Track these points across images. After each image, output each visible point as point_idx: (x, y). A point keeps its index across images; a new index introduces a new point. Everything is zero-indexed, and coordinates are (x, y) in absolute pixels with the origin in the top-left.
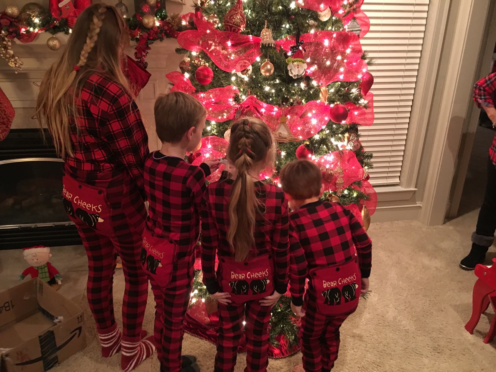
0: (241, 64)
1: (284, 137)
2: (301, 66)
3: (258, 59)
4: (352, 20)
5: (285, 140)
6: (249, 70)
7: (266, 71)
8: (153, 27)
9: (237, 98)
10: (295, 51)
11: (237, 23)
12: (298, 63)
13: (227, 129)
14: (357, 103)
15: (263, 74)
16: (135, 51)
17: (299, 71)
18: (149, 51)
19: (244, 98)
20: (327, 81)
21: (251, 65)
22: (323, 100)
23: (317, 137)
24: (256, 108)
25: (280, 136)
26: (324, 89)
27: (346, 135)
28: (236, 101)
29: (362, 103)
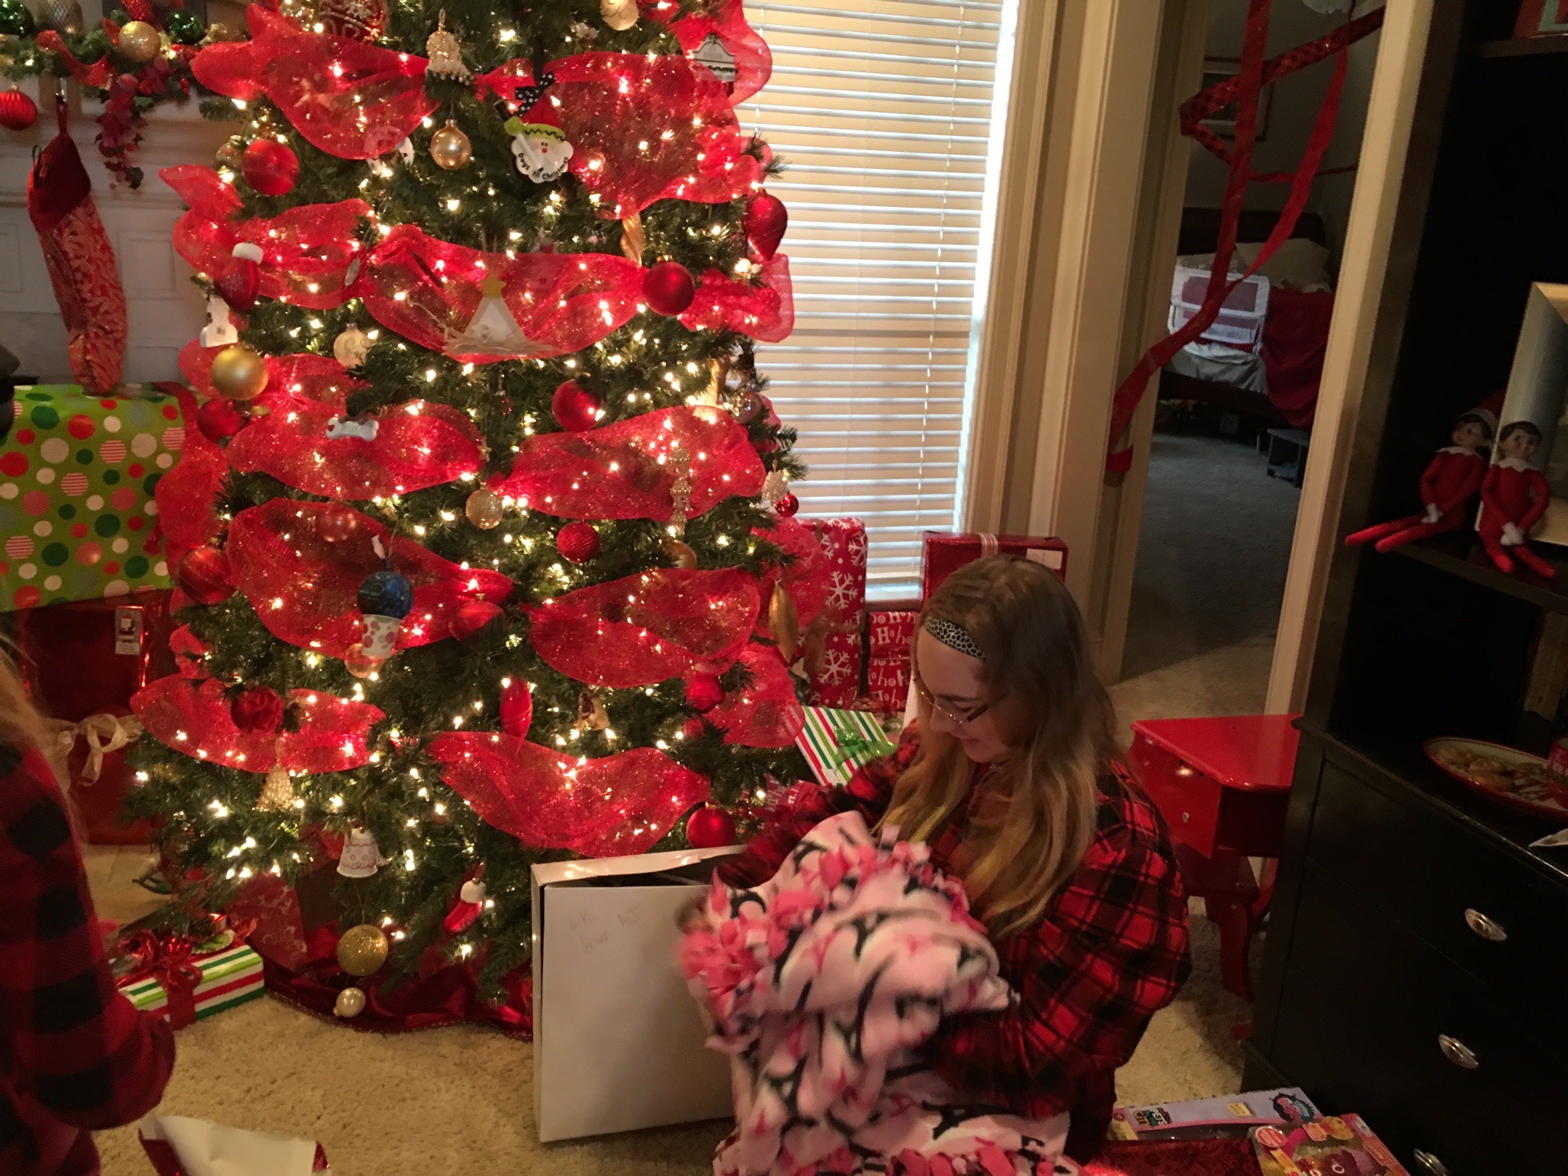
0: (379, 137)
1: (496, 338)
2: (553, 148)
3: (427, 122)
4: (708, 40)
5: (501, 348)
6: (406, 155)
7: (447, 154)
8: (153, 59)
9: (365, 231)
10: (531, 100)
11: (356, 11)
12: (544, 139)
13: (342, 330)
14: (727, 271)
15: (440, 161)
16: (97, 130)
17: (550, 163)
18: (143, 132)
19: (385, 230)
20: (640, 201)
21: (408, 140)
22: (630, 254)
23: (616, 360)
24: (418, 259)
25: (485, 336)
26: (631, 223)
27: (715, 370)
28: (360, 238)
29: (746, 271)
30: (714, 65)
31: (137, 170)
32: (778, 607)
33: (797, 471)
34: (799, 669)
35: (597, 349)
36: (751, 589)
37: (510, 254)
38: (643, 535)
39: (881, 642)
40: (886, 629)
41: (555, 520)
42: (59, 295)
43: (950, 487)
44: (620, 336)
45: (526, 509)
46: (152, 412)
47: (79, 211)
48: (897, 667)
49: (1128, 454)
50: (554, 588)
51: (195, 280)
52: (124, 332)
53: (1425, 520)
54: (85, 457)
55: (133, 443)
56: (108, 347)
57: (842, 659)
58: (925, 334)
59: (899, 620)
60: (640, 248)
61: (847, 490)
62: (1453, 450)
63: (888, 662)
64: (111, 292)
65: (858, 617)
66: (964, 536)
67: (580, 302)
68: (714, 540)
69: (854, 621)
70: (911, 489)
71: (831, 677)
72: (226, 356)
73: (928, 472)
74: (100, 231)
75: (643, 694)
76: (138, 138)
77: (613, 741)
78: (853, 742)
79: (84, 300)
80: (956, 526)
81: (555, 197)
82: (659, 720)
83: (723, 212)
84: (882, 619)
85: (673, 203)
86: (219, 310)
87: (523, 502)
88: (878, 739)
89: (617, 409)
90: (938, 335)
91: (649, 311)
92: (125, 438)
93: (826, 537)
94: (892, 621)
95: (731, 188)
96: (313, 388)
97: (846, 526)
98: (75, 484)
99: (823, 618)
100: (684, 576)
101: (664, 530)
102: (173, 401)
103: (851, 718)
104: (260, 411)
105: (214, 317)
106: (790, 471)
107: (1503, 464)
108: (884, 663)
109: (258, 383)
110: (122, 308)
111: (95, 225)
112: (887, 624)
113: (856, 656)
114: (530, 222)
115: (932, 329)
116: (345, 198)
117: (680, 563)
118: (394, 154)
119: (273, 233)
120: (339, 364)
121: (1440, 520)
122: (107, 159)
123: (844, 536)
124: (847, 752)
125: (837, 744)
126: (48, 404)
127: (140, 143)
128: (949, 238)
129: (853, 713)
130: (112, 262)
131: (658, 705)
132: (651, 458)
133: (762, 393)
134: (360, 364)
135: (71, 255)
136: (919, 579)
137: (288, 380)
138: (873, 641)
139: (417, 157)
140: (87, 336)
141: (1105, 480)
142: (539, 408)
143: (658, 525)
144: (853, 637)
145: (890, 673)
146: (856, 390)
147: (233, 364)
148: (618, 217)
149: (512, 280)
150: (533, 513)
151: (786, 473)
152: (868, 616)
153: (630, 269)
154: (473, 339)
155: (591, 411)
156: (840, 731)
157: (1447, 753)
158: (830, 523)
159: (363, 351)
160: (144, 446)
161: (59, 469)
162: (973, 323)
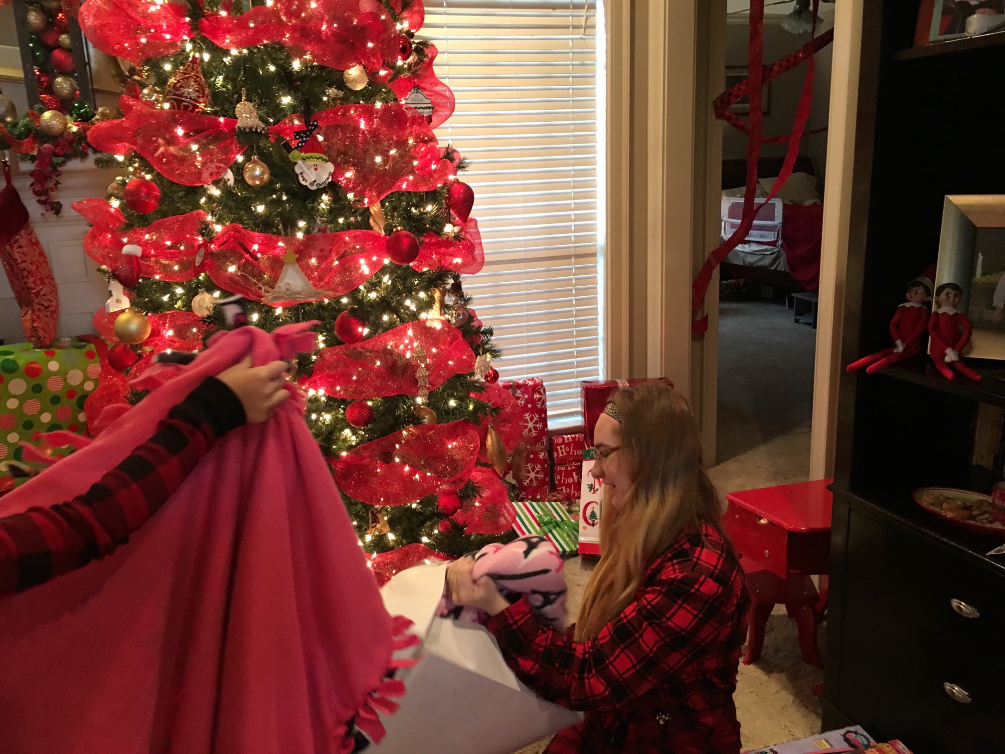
0: (211, 170)
1: (295, 290)
2: (321, 167)
3: (240, 158)
4: (413, 91)
5: (298, 296)
6: (228, 180)
7: (254, 178)
8: (62, 134)
9: (205, 230)
10: (304, 139)
11: (189, 94)
12: (315, 162)
13: (196, 294)
14: (439, 232)
15: (250, 182)
16: (31, 180)
17: (319, 176)
18: (60, 179)
19: (218, 228)
20: (379, 196)
21: (229, 171)
22: (376, 228)
23: (373, 295)
24: (242, 245)
25: (288, 290)
26: (375, 209)
27: (437, 295)
28: (203, 235)
29: (450, 231)
30: (418, 106)
31: (59, 202)
32: (492, 442)
33: (495, 353)
34: (510, 478)
35: (360, 290)
36: (473, 433)
37: (300, 235)
38: (401, 404)
39: (561, 455)
40: (563, 446)
41: (343, 401)
42: (13, 287)
43: (595, 352)
44: (374, 280)
45: (324, 395)
46: (78, 355)
47: (23, 232)
48: (573, 470)
49: (705, 319)
50: (346, 444)
51: (99, 270)
52: (57, 306)
53: (895, 351)
54: (37, 389)
55: (68, 376)
56: (47, 316)
57: (537, 469)
58: (569, 257)
59: (571, 440)
60: (382, 224)
61: (529, 360)
62: (907, 305)
63: (567, 467)
64: (46, 281)
65: (544, 441)
66: (607, 383)
67: (348, 261)
68: (446, 403)
69: (542, 443)
70: (570, 355)
71: (531, 481)
72: (123, 317)
73: (580, 344)
74: (37, 243)
75: (410, 507)
76: (58, 183)
77: (392, 540)
78: (549, 523)
79: (29, 289)
80: (601, 377)
81: (325, 198)
82: (422, 523)
83: (432, 196)
84: (560, 441)
85: (401, 194)
86: (117, 288)
87: (322, 392)
88: (565, 519)
89: (376, 326)
90: (577, 256)
91: (391, 263)
92: (62, 374)
93: (519, 391)
94: (566, 441)
95: (436, 181)
96: (181, 332)
97: (531, 383)
98: (32, 407)
99: (522, 443)
100: (430, 428)
101: (414, 401)
102: (92, 347)
103: (546, 507)
104: (148, 349)
105: (113, 293)
106: (491, 354)
107: (940, 311)
108: (564, 468)
109: (145, 333)
110: (54, 291)
111: (34, 240)
112: (563, 443)
113: (546, 466)
114: (310, 215)
115: (573, 254)
116: (191, 210)
117: (426, 421)
118: (221, 180)
119: (147, 237)
120: (196, 316)
121: (905, 349)
122: (38, 198)
123: (530, 390)
124: (546, 529)
125: (539, 525)
126: (11, 357)
127: (58, 186)
128: (578, 196)
129: (547, 503)
130: (47, 263)
131: (420, 514)
132: (401, 355)
133: (469, 307)
134: (209, 314)
135: (19, 261)
136: (582, 412)
137: (164, 329)
138: (555, 455)
139: (236, 180)
140: (33, 311)
141: (693, 339)
142: (328, 330)
143: (410, 397)
144: (542, 454)
145: (568, 474)
146: (529, 296)
147: (128, 321)
148: (366, 206)
149: (302, 252)
150: (329, 398)
151: (488, 355)
152: (551, 439)
153: (377, 238)
154: (280, 292)
155: (360, 329)
156: (540, 517)
157: (927, 498)
158: (521, 382)
159: (211, 306)
160: (75, 377)
161: (21, 398)
162: (598, 247)
